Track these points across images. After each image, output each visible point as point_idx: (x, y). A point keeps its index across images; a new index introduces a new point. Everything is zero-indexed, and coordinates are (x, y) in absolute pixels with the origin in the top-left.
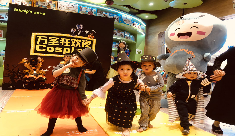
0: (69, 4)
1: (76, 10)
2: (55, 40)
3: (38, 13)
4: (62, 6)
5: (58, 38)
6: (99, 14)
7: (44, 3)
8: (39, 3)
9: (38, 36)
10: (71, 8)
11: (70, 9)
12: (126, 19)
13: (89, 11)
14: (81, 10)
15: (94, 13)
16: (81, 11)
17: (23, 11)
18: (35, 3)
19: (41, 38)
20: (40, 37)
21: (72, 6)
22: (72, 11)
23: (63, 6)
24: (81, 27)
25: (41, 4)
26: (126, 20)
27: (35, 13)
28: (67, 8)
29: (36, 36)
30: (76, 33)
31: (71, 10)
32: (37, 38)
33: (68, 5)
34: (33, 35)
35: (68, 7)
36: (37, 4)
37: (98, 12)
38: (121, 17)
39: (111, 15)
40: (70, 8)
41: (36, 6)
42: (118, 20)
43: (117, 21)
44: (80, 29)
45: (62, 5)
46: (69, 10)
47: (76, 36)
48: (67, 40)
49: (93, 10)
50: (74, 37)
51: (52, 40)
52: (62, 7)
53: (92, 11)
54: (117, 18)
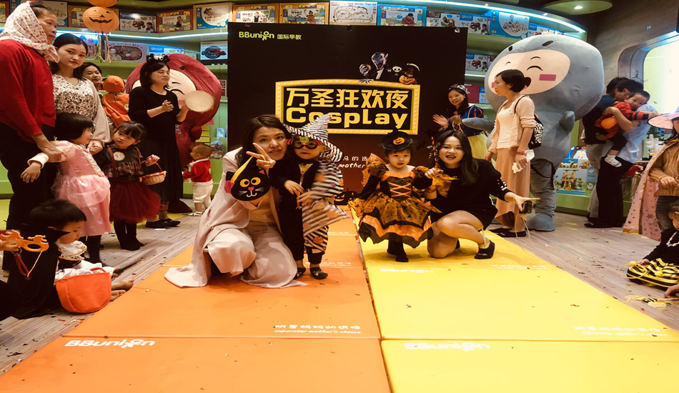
0: (354, 5)
1: (372, 18)
2: (324, 95)
3: (286, 37)
4: (339, 12)
5: (332, 91)
6: (432, 19)
7: (299, 10)
8: (289, 13)
9: (288, 89)
10: (361, 15)
11: (358, 16)
12: (510, 23)
13: (405, 15)
14: (383, 15)
15: (418, 20)
16: (385, 17)
17: (255, 35)
18: (281, 13)
19: (296, 92)
20: (292, 91)
21: (362, 10)
22: (362, 21)
23: (341, 12)
24: (384, 58)
25: (294, 15)
26: (512, 24)
27: (280, 37)
28: (350, 15)
29: (285, 88)
30: (372, 75)
31: (362, 18)
32: (286, 94)
33: (354, 8)
34: (279, 86)
35: (353, 12)
36: (287, 16)
37: (428, 15)
38: (495, 19)
39: (464, 19)
40: (358, 14)
41: (284, 20)
42: (486, 29)
43: (483, 31)
44: (380, 64)
45: (339, 9)
46: (355, 19)
47: (372, 83)
48: (352, 92)
49: (414, 11)
50: (369, 84)
51: (320, 95)
52: (339, 14)
53: (412, 15)
54: (481, 24)
